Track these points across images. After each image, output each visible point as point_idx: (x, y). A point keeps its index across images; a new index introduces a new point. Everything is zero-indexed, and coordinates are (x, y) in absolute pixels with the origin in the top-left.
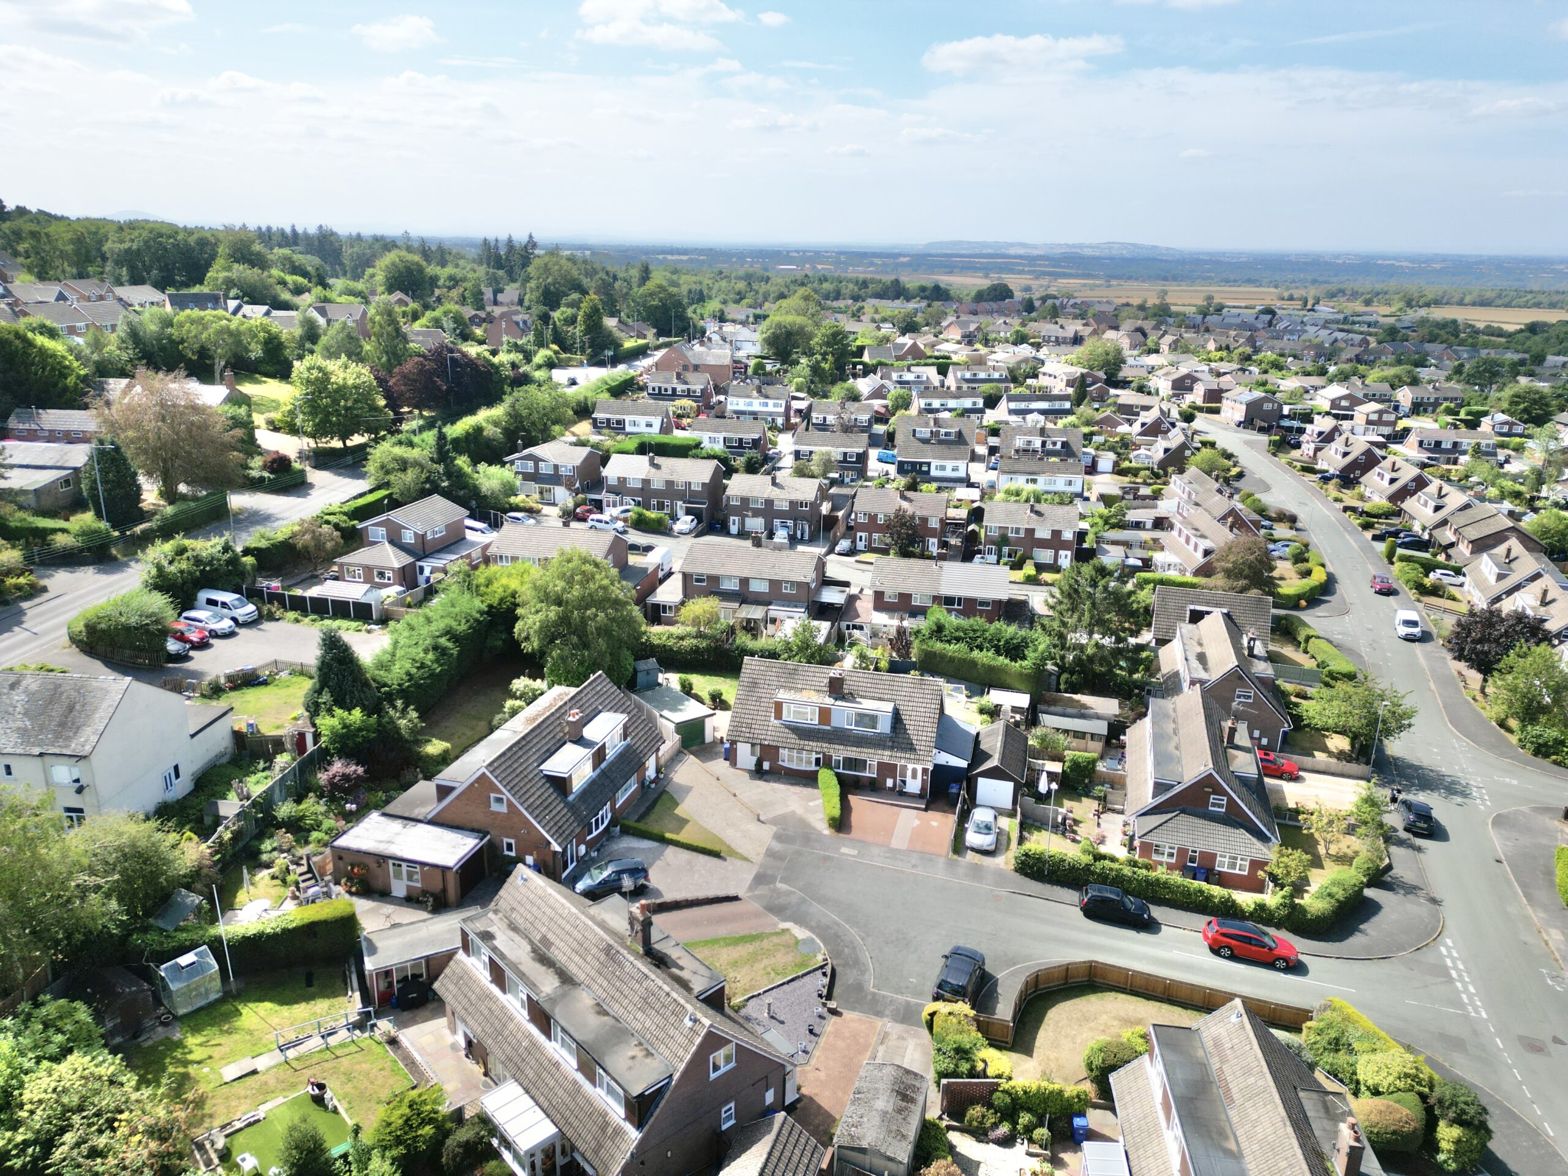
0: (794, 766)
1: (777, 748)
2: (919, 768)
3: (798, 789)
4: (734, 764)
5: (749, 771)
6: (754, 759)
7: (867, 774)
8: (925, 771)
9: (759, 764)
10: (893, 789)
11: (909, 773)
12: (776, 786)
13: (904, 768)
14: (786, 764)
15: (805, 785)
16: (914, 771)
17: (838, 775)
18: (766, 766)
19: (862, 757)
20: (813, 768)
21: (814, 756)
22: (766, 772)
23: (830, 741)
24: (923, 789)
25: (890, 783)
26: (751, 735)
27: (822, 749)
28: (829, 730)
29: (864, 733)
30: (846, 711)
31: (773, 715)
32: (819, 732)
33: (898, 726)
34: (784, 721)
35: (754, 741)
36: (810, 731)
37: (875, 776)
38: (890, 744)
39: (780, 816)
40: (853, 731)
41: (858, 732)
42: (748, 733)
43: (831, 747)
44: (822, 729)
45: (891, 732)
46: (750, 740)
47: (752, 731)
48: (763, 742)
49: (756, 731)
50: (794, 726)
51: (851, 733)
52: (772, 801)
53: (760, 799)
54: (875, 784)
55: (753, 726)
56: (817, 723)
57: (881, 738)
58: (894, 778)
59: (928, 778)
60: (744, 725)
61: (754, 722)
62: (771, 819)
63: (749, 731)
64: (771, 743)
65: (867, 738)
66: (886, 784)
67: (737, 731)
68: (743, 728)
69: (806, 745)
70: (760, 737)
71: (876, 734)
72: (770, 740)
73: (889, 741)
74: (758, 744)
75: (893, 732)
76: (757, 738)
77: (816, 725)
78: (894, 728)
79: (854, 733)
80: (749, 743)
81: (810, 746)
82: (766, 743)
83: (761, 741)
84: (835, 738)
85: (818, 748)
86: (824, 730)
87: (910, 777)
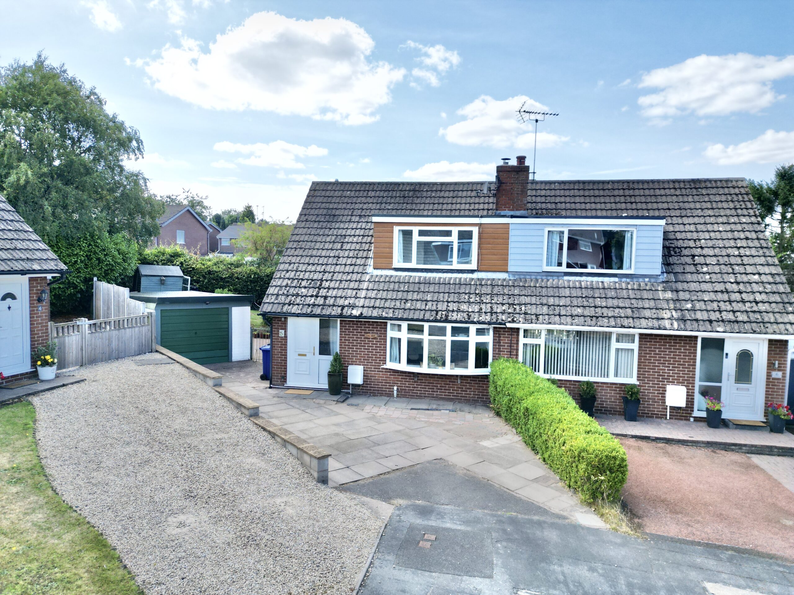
0: (425, 368)
1: (381, 321)
2: (760, 348)
3: (439, 417)
4: (279, 380)
5: (315, 392)
6: (326, 363)
7: (612, 379)
8: (776, 353)
9: (338, 371)
10: (683, 413)
11: (730, 366)
12: (381, 412)
14: (403, 366)
15: (455, 411)
18: (355, 374)
19: (602, 325)
20: (472, 370)
22: (357, 390)
23: (511, 299)
24: (770, 409)
25: (675, 396)
26: (320, 301)
27: (494, 316)
28: (504, 280)
29: (595, 279)
30: (547, 229)
31: (371, 262)
32: (481, 285)
33: (672, 260)
34: (397, 269)
35: (327, 311)
36: (460, 284)
37: (633, 380)
38: (669, 295)
39: (398, 473)
40: (566, 278)
41: (578, 278)
42: (312, 296)
43: (518, 311)
44: (488, 279)
45: (662, 273)
46: (318, 311)
47: (323, 292)
48: (347, 312)
49: (331, 293)
50: (420, 277)
51: (561, 282)
52: (371, 438)
53: (337, 435)
54: (638, 401)
55: (326, 284)
56: (474, 266)
57: (640, 285)
58: (689, 383)
59: (784, 376)
60: (304, 283)
61: (327, 276)
62: (371, 480)
63: (315, 294)
64: (366, 312)
65: (604, 288)
66: (664, 402)
67: (288, 296)
68: (303, 290)
69: (453, 311)
70: (341, 302)
71: (624, 280)
72: (363, 307)
73: (664, 290)
74: (335, 316)
75: (668, 273)
76: (334, 305)
77: (472, 271)
78: (666, 264)
79: (569, 281)
80: (315, 316)
81: (463, 312)
82: (356, 312)
83: (342, 310)
84: (523, 293)
85: (483, 315)
86: (494, 279)
87: (733, 378)
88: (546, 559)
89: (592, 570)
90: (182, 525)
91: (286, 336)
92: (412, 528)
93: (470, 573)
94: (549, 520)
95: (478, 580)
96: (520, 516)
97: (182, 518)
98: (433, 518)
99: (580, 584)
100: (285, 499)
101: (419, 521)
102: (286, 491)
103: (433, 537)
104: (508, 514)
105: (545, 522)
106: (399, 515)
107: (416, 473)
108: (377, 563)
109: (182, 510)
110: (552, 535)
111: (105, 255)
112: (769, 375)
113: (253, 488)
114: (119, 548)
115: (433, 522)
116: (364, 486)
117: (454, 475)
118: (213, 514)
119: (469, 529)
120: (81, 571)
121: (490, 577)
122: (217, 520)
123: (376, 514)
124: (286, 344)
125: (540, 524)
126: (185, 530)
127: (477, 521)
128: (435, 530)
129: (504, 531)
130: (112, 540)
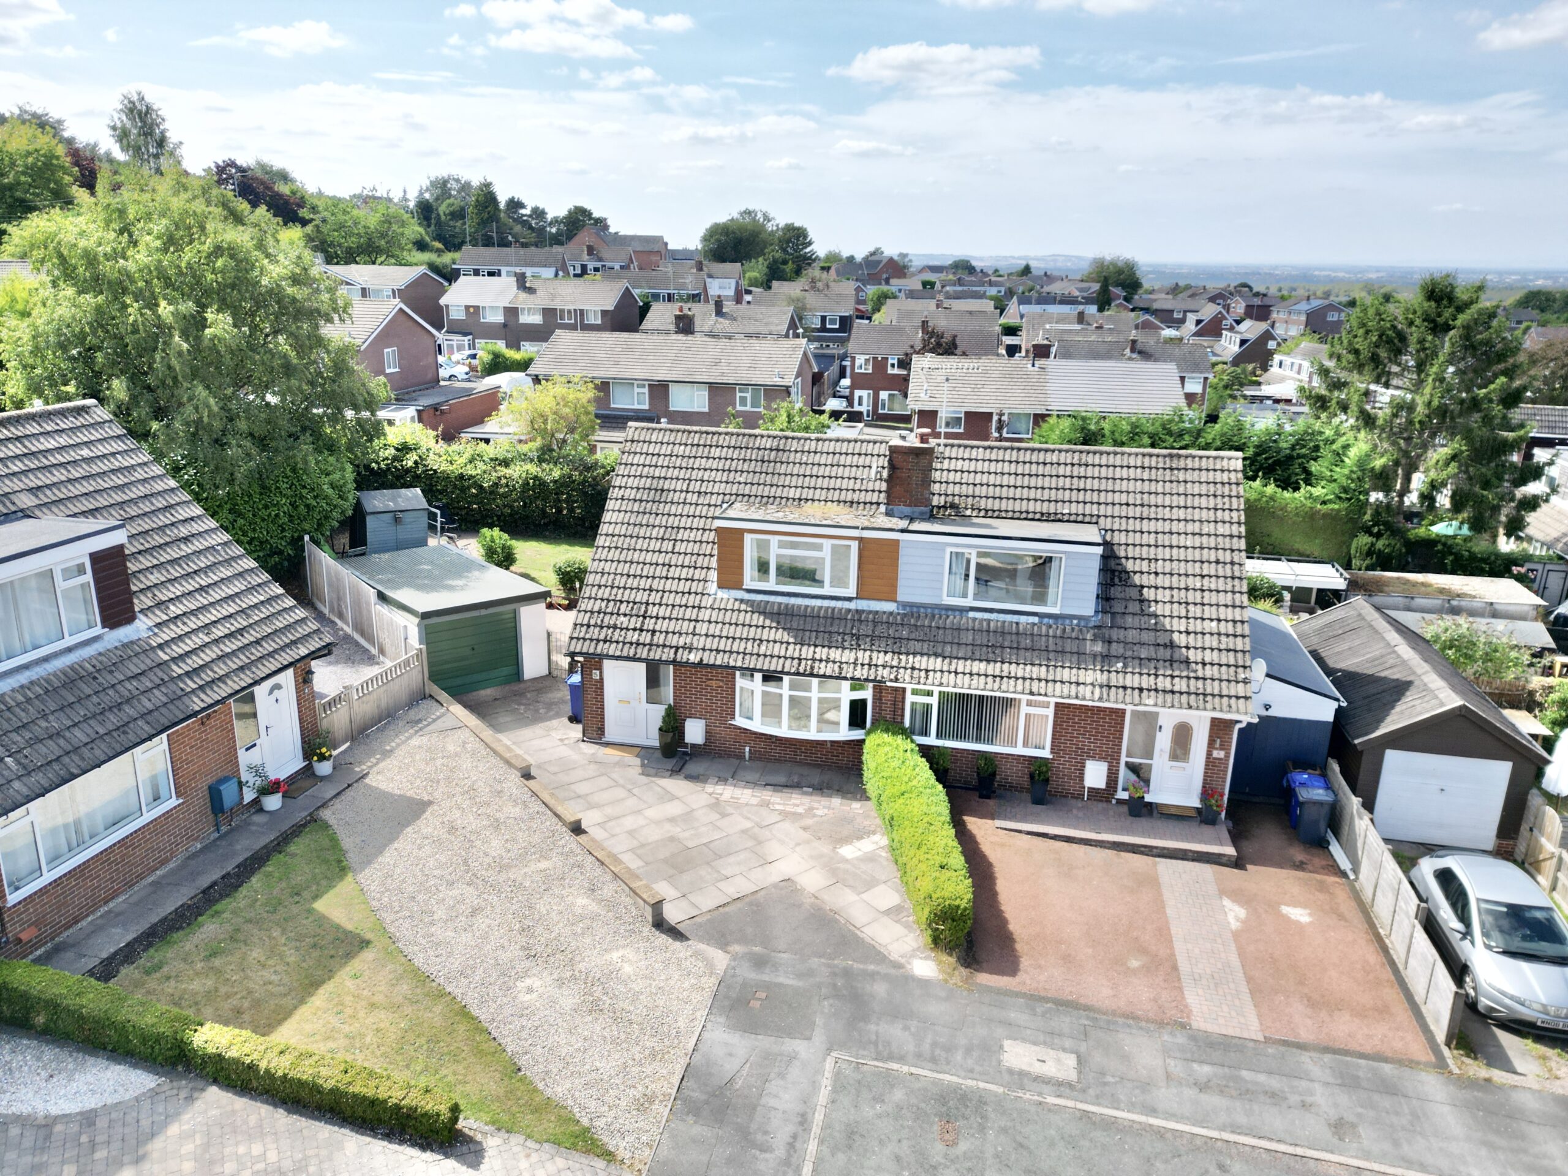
0: (784, 730)
1: (728, 672)
2: (1200, 723)
3: (798, 802)
4: (595, 732)
5: (642, 751)
6: (656, 714)
7: (1020, 750)
8: (1220, 728)
9: (673, 726)
10: (1103, 796)
11: (1164, 741)
12: (727, 792)
13: (1150, 722)
14: (757, 725)
15: (821, 789)
16: (1182, 734)
17: (926, 752)
18: (695, 732)
19: (1007, 690)
20: (844, 733)
21: (846, 694)
22: (697, 751)
23: (897, 645)
24: (1208, 792)
25: (1095, 775)
26: (646, 638)
27: (873, 669)
28: (891, 613)
29: (1009, 618)
30: (949, 550)
31: (713, 575)
32: (860, 620)
33: (1115, 592)
34: (749, 591)
35: (656, 654)
36: (833, 618)
37: (1046, 753)
38: (1099, 648)
39: (739, 904)
40: (971, 614)
41: (986, 616)
42: (635, 629)
43: (903, 664)
44: (870, 612)
45: (1096, 612)
46: (643, 653)
47: (650, 624)
48: (683, 656)
49: (662, 625)
50: (780, 604)
51: (964, 620)
52: (712, 846)
53: (672, 839)
54: (1047, 781)
55: (653, 611)
56: (851, 591)
57: (1064, 630)
58: (1112, 759)
59: (1227, 756)
60: (623, 608)
61: (655, 597)
62: (708, 916)
63: (638, 626)
64: (709, 658)
65: (1017, 634)
66: (1082, 779)
67: (602, 627)
68: (622, 618)
69: (821, 661)
70: (674, 640)
71: (1046, 620)
72: (704, 649)
73: (1094, 640)
74: (667, 662)
75: (1104, 612)
76: (664, 646)
77: (850, 599)
78: (1105, 598)
79: (974, 619)
80: (640, 660)
81: (834, 662)
82: (693, 657)
83: (676, 653)
84: (913, 636)
85: (859, 667)
86: (877, 612)
87: (1167, 756)
88: (866, 1019)
89: (906, 1028)
90: (530, 990)
91: (602, 679)
92: (744, 985)
93: (791, 1036)
94: (883, 969)
95: (798, 1042)
96: (856, 965)
97: (528, 982)
98: (767, 971)
99: (889, 1044)
100: (621, 953)
101: (752, 975)
102: (621, 942)
103: (763, 995)
104: (844, 964)
105: (878, 973)
106: (734, 968)
107: (758, 905)
108: (709, 1026)
109: (526, 973)
110: (880, 989)
111: (315, 497)
112: (1209, 754)
113: (588, 941)
114: (482, 1018)
115: (767, 977)
116: (700, 925)
117: (800, 906)
118: (555, 976)
119: (801, 984)
120: (461, 1045)
121: (809, 1039)
122: (560, 982)
123: (710, 965)
124: (602, 688)
125: (873, 976)
126: (534, 996)
127: (810, 973)
128: (768, 986)
129: (835, 985)
130: (475, 1011)
